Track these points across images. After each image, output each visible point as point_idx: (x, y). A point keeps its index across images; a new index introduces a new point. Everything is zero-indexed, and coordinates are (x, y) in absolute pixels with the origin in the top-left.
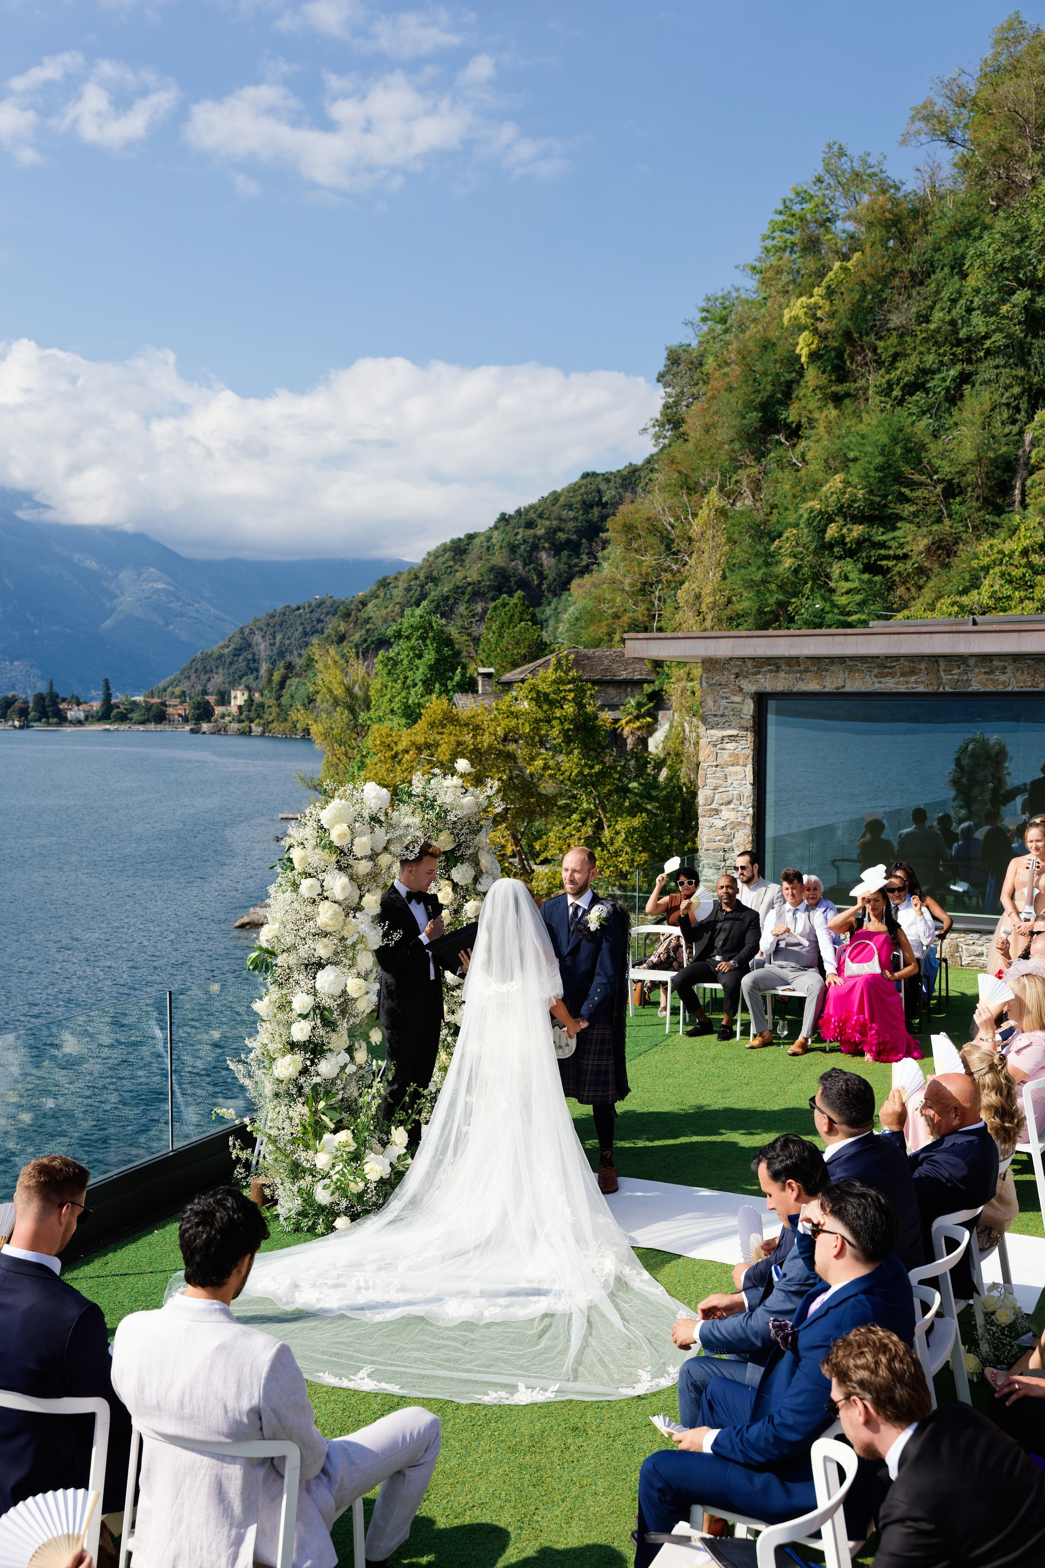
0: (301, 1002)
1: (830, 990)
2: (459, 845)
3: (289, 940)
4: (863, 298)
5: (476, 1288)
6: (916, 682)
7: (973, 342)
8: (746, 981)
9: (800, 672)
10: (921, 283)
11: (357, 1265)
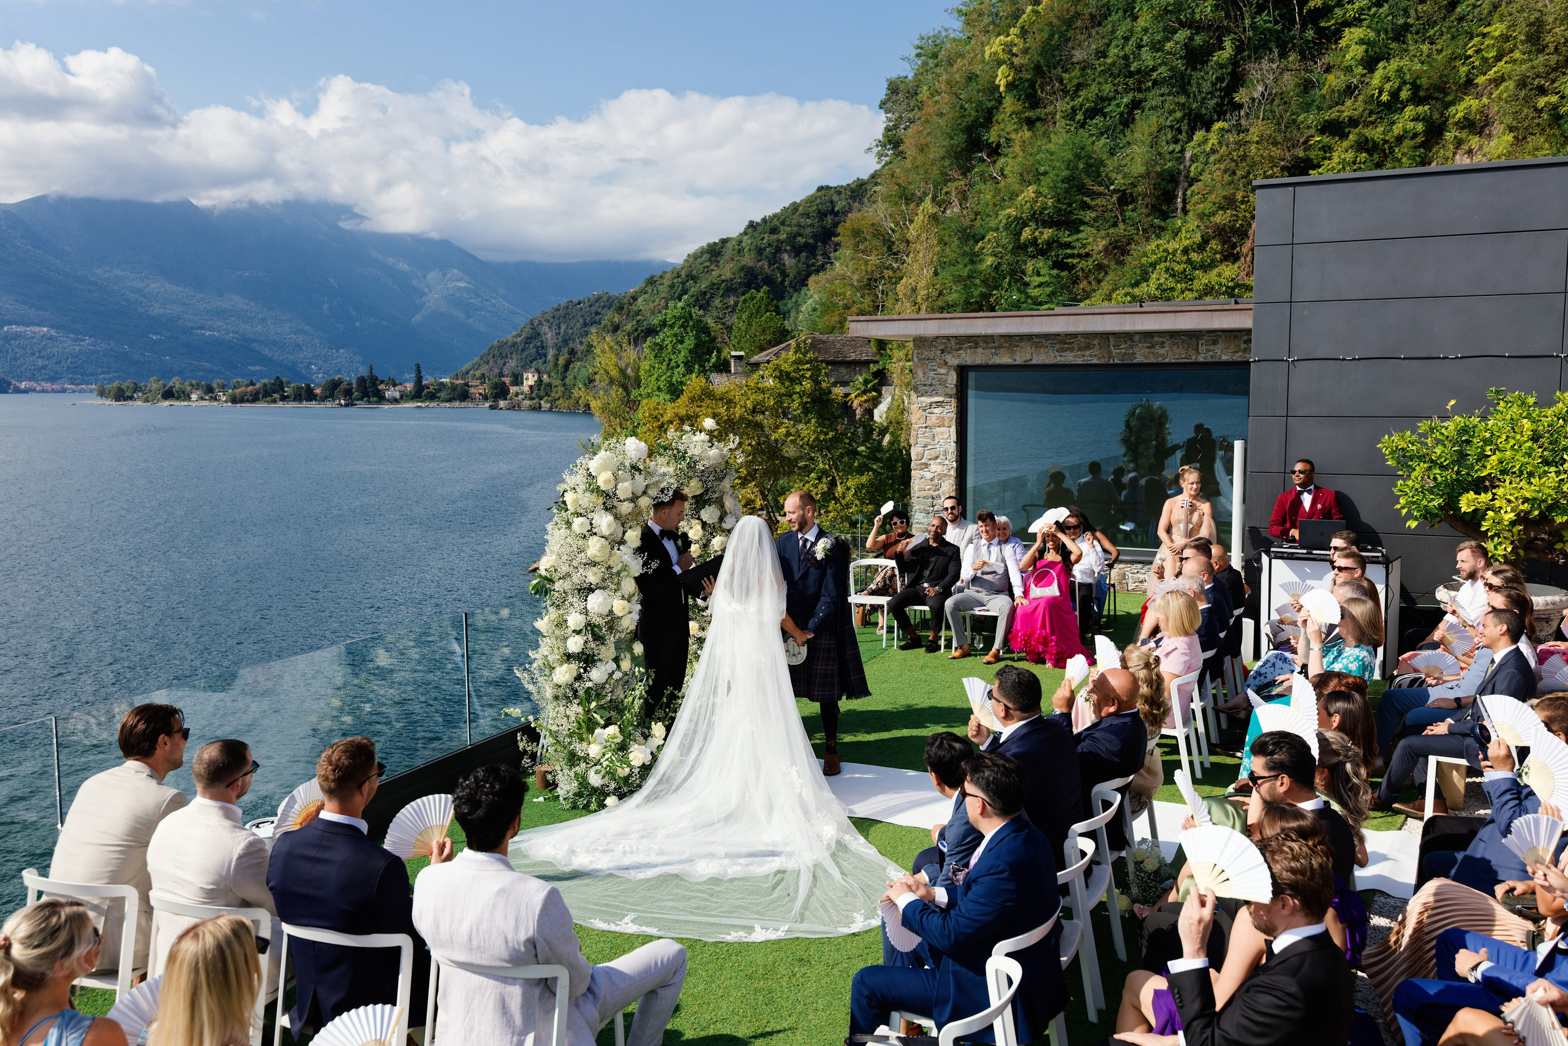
0: (575, 620)
1: (1018, 610)
2: (707, 491)
3: (564, 569)
4: (1051, 36)
5: (722, 850)
6: (1091, 356)
7: (1144, 73)
8: (949, 603)
9: (995, 348)
10: (1100, 24)
11: (624, 834)
